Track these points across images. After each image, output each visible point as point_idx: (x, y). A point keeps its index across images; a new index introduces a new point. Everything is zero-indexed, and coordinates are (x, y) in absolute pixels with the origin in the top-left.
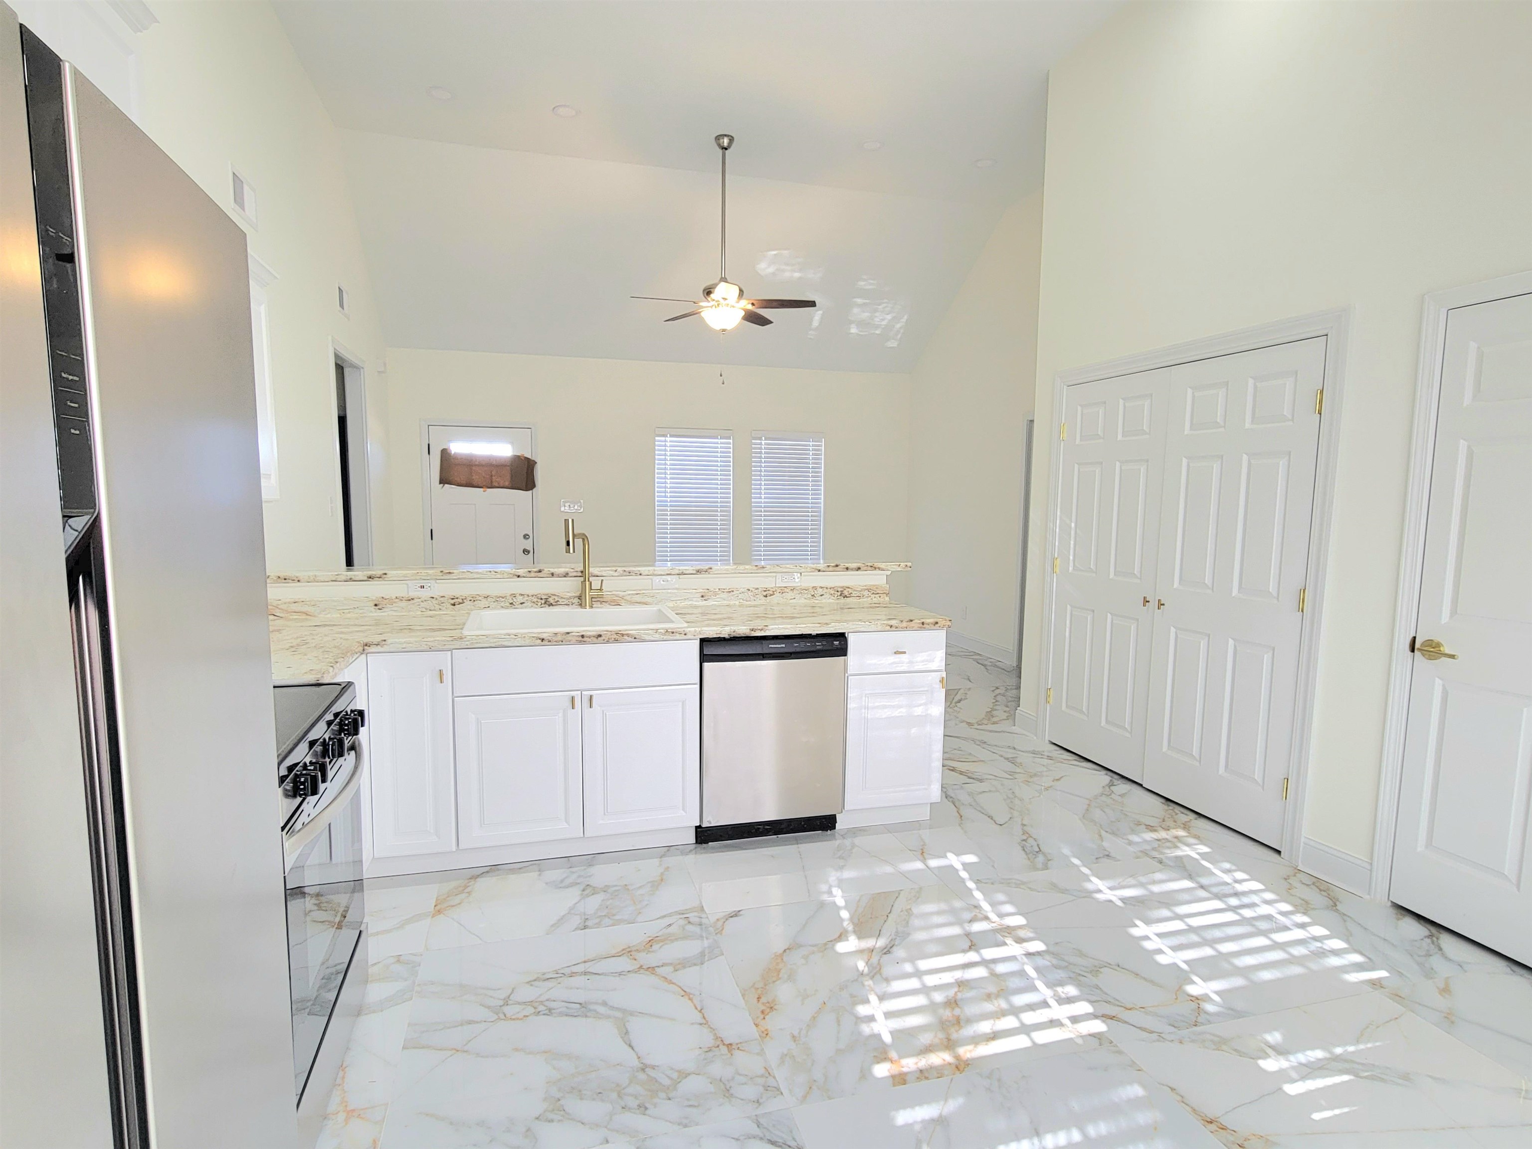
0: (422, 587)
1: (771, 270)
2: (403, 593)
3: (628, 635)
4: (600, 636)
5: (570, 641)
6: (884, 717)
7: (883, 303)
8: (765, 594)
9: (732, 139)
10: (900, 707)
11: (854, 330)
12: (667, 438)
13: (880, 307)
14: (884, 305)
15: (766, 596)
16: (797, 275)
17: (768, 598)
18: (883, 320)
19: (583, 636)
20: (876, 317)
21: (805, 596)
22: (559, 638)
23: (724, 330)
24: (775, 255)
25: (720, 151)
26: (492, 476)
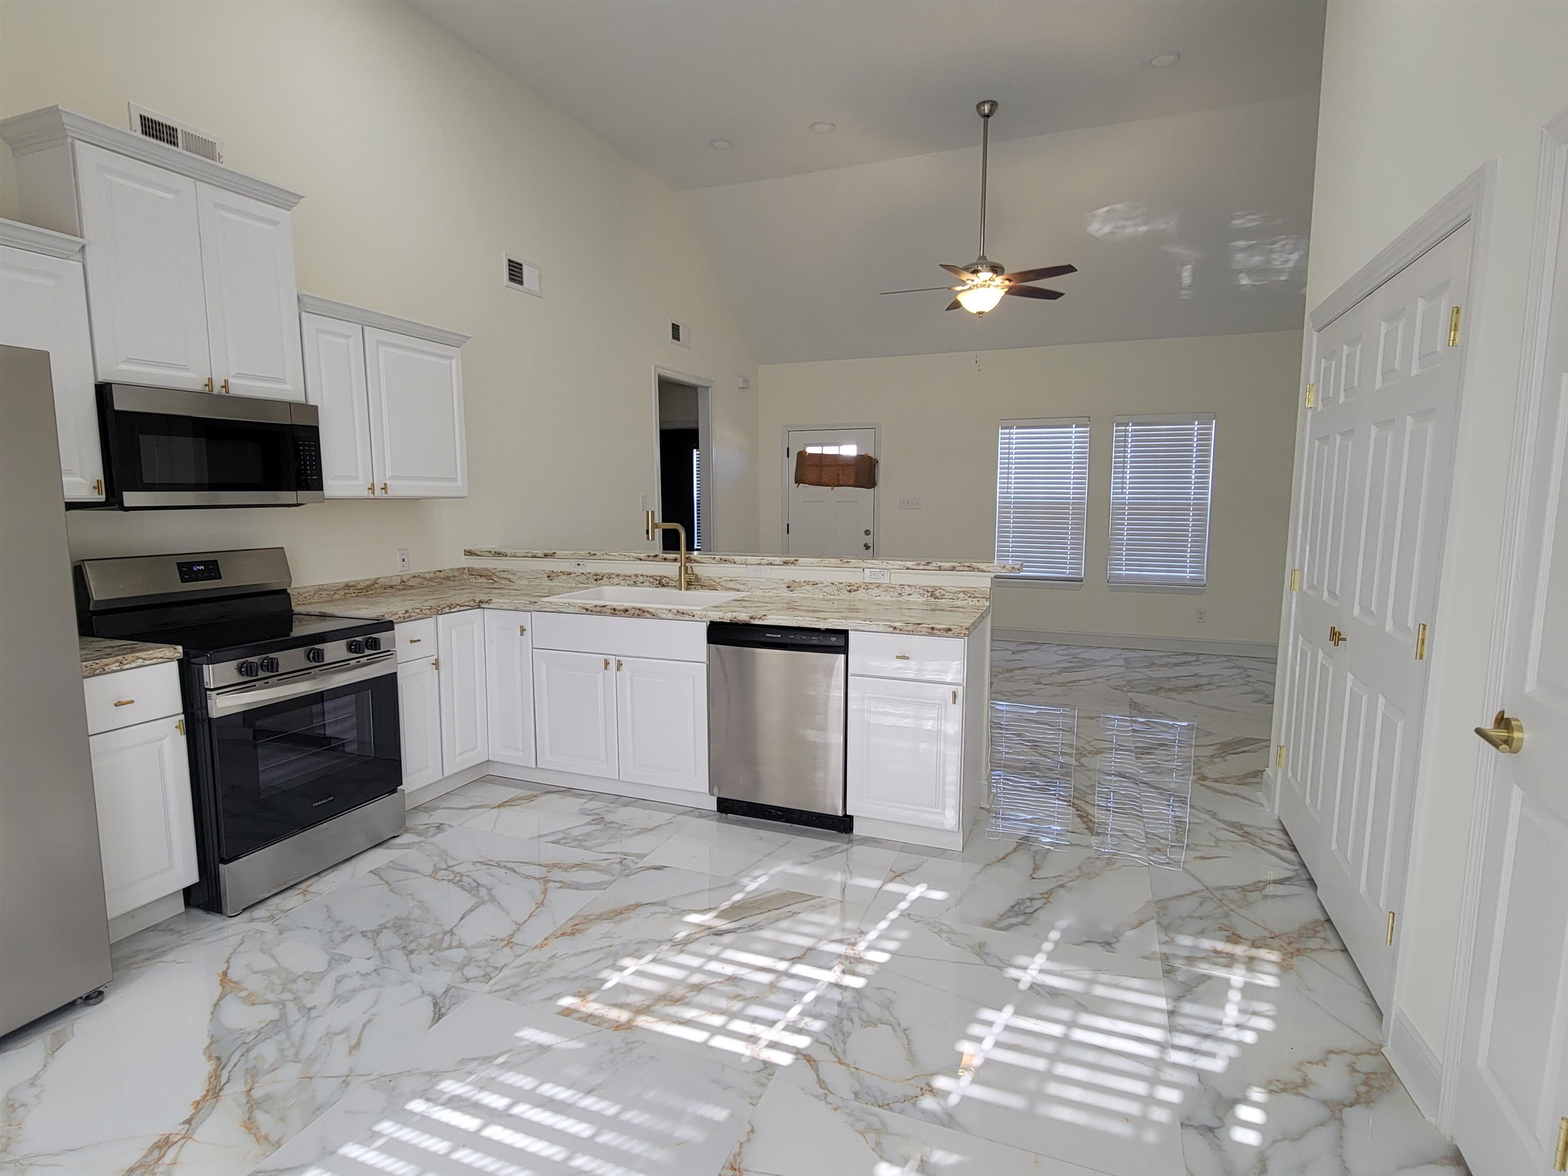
0: (579, 565)
1: (1107, 229)
2: (567, 570)
3: (648, 612)
4: (627, 610)
5: (606, 613)
6: (888, 724)
7: (1281, 240)
8: (849, 589)
9: (994, 104)
10: (908, 717)
11: (1245, 281)
12: (1012, 431)
13: (1276, 246)
14: (1283, 242)
15: (850, 591)
16: (1143, 229)
17: (852, 593)
18: (1287, 261)
19: (614, 610)
20: (1275, 259)
21: (892, 594)
22: (598, 609)
23: (980, 313)
24: (1106, 212)
25: (982, 120)
26: (839, 475)
